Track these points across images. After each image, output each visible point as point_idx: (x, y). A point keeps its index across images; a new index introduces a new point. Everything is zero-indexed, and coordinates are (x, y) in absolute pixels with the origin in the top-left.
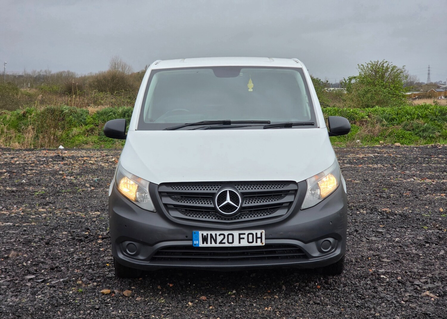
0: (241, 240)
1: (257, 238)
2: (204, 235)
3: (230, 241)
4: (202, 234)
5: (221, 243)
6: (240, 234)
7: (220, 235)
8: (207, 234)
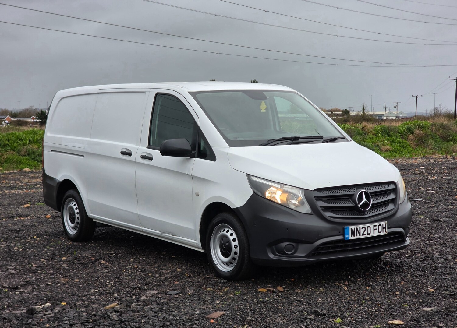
0: (375, 231)
1: (383, 228)
2: (352, 229)
3: (369, 232)
4: (351, 229)
5: (363, 235)
6: (374, 226)
7: (362, 229)
8: (354, 228)
